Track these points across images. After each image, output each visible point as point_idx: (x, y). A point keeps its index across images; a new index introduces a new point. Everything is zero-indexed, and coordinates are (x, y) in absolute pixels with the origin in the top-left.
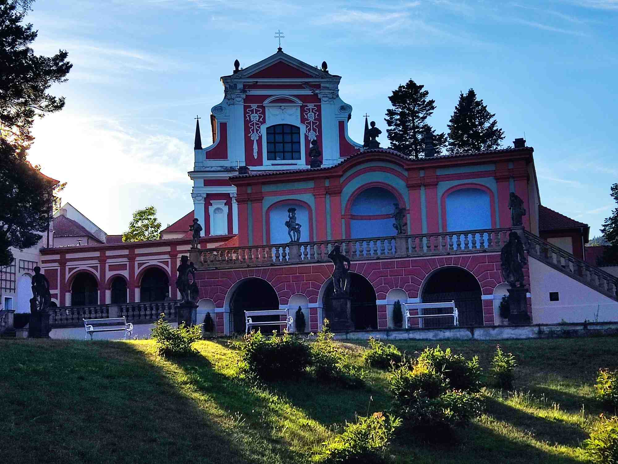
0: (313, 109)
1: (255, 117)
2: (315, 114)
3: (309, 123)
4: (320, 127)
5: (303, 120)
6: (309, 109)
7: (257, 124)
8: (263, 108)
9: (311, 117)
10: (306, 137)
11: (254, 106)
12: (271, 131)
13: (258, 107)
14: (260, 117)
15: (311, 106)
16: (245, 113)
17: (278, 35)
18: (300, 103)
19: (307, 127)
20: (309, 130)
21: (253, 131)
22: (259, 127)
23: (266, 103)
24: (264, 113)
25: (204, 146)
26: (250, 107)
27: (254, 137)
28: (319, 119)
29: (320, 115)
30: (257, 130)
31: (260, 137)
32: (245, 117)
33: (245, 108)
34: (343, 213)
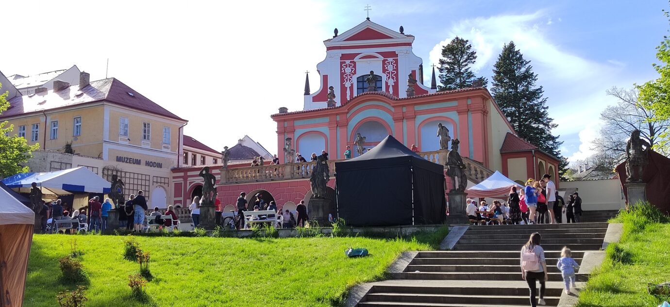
0: (392, 62)
1: (348, 70)
2: (393, 65)
3: (389, 73)
4: (397, 75)
5: (384, 70)
6: (389, 63)
7: (349, 75)
8: (355, 63)
9: (390, 68)
10: (387, 83)
11: (348, 62)
12: (361, 80)
13: (351, 62)
14: (352, 70)
15: (390, 60)
16: (341, 67)
17: (366, 8)
18: (382, 58)
19: (387, 75)
20: (389, 78)
21: (347, 80)
22: (351, 77)
23: (356, 59)
24: (355, 67)
25: (311, 93)
26: (345, 63)
27: (348, 85)
28: (397, 70)
29: (397, 67)
30: (350, 80)
31: (352, 85)
32: (341, 70)
33: (341, 63)
34: (349, 141)
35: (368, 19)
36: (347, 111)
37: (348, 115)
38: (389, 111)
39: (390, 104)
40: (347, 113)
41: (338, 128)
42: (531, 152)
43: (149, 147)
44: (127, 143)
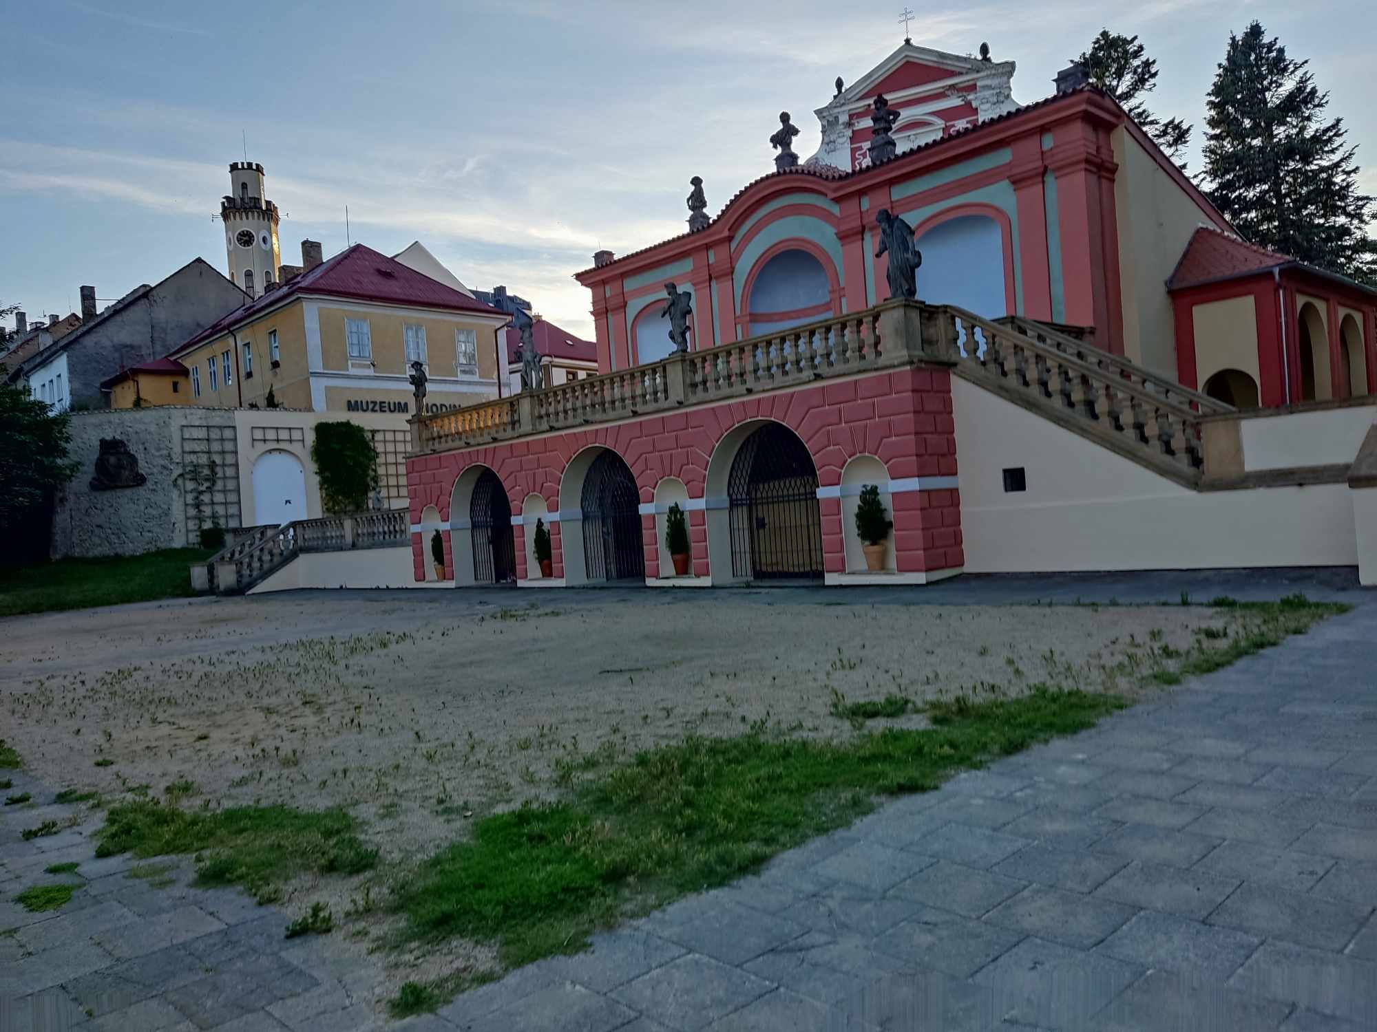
16: (854, 159)
18: (942, 124)
26: (861, 148)
33: (853, 151)
34: (738, 312)
35: (908, 41)
36: (726, 233)
37: (734, 245)
38: (826, 216)
39: (826, 195)
40: (730, 239)
41: (714, 283)
42: (1269, 275)
44: (370, 372)
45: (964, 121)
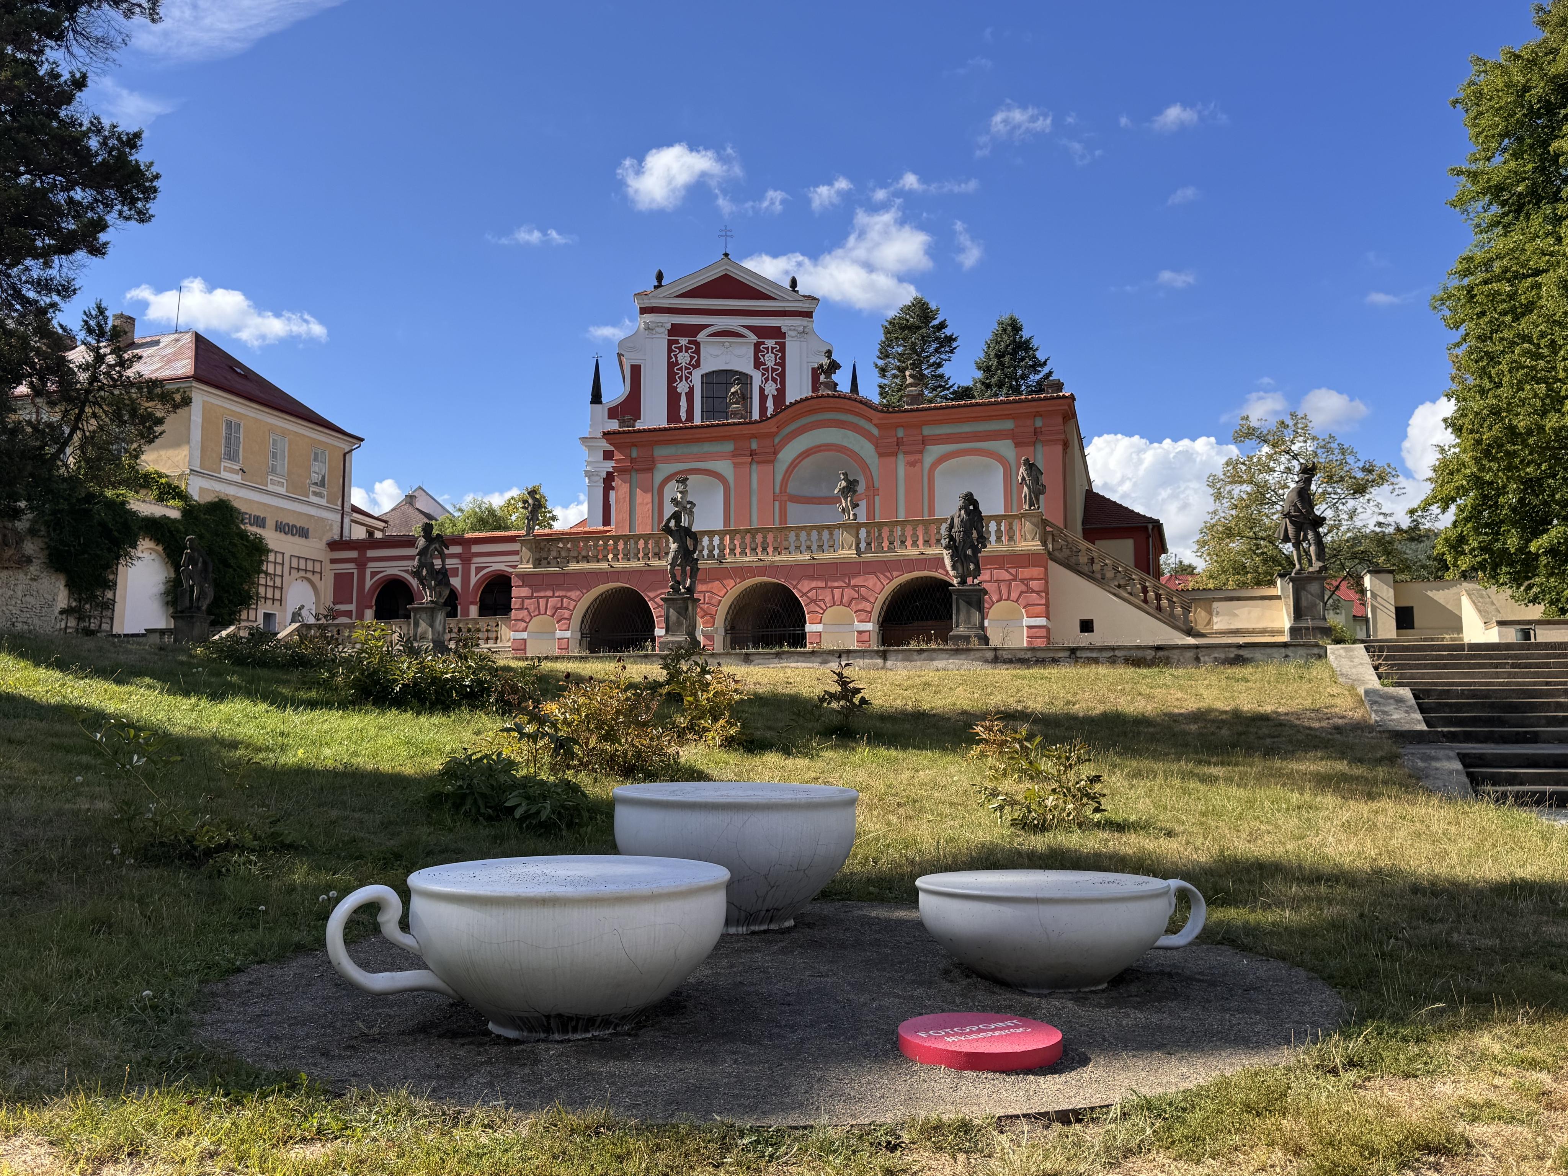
0: (773, 348)
1: (684, 358)
2: (776, 355)
5: (758, 364)
6: (767, 348)
7: (686, 368)
8: (697, 344)
9: (770, 360)
10: (762, 390)
11: (683, 341)
12: (710, 379)
13: (690, 342)
14: (692, 358)
15: (770, 343)
16: (670, 350)
17: (723, 233)
18: (753, 338)
19: (763, 375)
20: (767, 380)
21: (681, 378)
22: (690, 373)
23: (701, 337)
24: (697, 351)
26: (677, 342)
27: (682, 388)
28: (782, 364)
29: (783, 358)
30: (687, 378)
31: (691, 389)
32: (669, 357)
33: (670, 343)
34: (777, 490)
36: (774, 429)
37: (777, 440)
38: (867, 435)
39: (871, 420)
40: (775, 434)
41: (754, 467)
42: (1146, 528)
43: (282, 491)
44: (237, 478)
45: (773, 341)
